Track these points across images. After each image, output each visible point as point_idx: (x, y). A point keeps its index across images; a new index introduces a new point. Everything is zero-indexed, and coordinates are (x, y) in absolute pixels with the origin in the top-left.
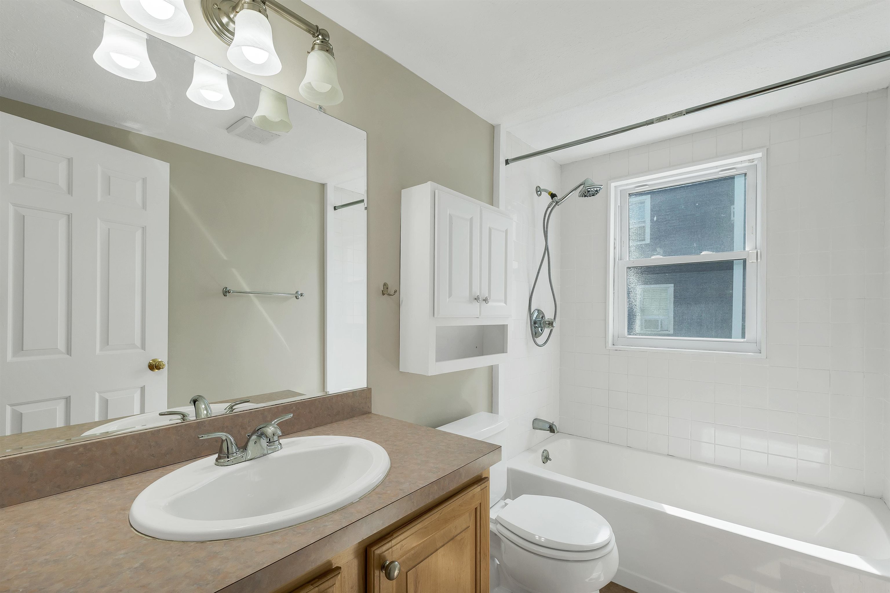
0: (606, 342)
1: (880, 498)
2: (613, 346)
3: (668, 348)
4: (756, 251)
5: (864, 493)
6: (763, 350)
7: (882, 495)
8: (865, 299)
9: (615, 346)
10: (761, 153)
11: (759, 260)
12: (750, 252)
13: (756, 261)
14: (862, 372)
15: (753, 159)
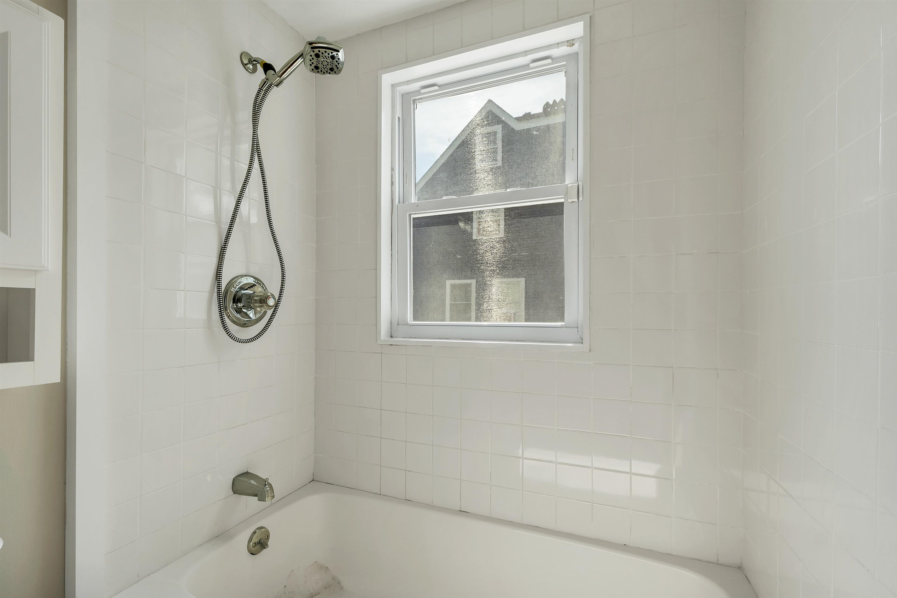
0: (377, 331)
1: (739, 568)
2: (390, 339)
3: (464, 339)
4: (577, 184)
5: (718, 560)
6: (586, 339)
7: (741, 563)
8: (718, 253)
9: (393, 339)
10: (583, 22)
11: (581, 199)
12: (569, 185)
13: (576, 200)
14: (715, 369)
15: (573, 40)
